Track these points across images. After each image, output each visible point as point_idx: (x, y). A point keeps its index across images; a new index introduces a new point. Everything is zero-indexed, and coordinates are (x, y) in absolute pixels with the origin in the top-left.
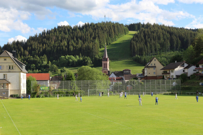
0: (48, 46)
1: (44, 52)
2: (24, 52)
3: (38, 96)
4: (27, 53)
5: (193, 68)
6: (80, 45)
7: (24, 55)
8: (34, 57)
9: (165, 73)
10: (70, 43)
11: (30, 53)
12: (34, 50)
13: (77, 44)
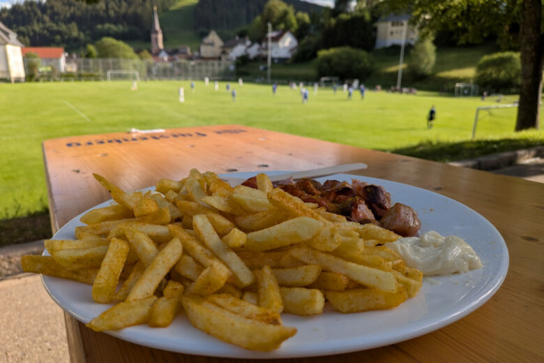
0: (78, 9)
1: (73, 18)
2: (43, 17)
3: (37, 80)
4: (47, 18)
5: (256, 46)
6: (123, 10)
7: (44, 22)
8: (57, 24)
9: (224, 52)
10: (110, 6)
11: (52, 19)
12: (57, 14)
13: (120, 7)
